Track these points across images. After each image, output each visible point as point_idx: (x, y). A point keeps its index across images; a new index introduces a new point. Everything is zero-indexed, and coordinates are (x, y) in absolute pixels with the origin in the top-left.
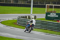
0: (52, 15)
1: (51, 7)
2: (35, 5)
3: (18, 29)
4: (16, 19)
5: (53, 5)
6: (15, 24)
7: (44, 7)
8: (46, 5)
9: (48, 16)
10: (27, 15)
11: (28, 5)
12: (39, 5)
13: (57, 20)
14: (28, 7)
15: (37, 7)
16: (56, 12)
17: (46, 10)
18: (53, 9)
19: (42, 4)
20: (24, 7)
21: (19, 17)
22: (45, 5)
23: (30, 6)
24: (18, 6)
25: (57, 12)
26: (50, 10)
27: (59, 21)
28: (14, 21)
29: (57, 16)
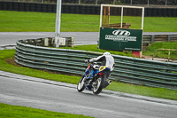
0: (120, 36)
1: (116, 12)
2: (69, 6)
3: (18, 76)
4: (11, 48)
5: (123, 6)
6: (9, 63)
7: (96, 11)
8: (102, 5)
9: (108, 37)
10: (45, 35)
11: (47, 5)
12: (80, 6)
13: (133, 51)
14: (47, 11)
15: (75, 13)
16: (130, 28)
17: (100, 20)
18: (122, 19)
19: (87, 2)
20: (36, 11)
21: (22, 42)
22: (96, 7)
23: (53, 9)
24: (19, 10)
25: (134, 27)
26: (112, 20)
27: (138, 52)
28: (7, 54)
29: (134, 39)
